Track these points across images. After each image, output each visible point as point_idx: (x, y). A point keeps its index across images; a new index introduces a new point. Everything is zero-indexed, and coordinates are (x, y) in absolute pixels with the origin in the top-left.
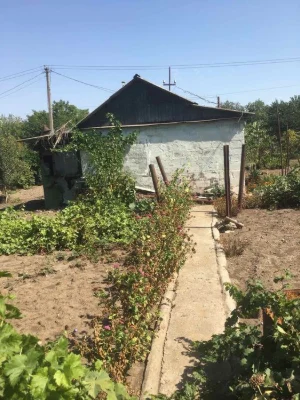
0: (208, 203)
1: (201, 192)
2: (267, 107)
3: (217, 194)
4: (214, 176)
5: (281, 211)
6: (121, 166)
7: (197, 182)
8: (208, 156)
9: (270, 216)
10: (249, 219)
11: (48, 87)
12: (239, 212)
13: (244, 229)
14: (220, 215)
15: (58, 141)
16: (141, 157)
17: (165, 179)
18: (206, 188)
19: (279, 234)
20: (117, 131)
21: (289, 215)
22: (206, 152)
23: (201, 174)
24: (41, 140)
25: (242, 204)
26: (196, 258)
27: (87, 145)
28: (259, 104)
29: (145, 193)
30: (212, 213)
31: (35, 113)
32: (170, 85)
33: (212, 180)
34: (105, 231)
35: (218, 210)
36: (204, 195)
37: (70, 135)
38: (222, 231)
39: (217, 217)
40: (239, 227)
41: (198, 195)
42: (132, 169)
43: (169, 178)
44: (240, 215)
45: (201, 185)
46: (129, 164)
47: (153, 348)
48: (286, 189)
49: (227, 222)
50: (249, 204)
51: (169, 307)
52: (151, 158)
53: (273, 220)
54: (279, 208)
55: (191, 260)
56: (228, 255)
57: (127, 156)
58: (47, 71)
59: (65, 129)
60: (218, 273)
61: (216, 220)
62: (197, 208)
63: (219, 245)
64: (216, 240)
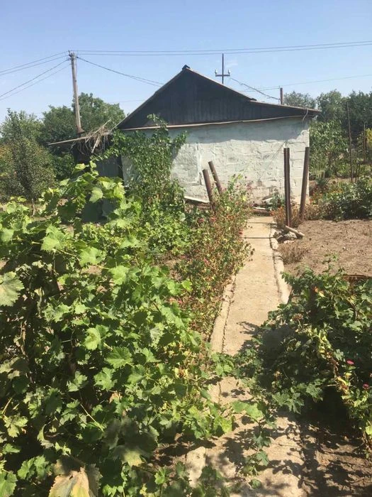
0: (267, 214)
1: (258, 202)
2: (343, 100)
3: (277, 204)
4: (274, 183)
5: (348, 222)
6: (168, 173)
7: (254, 191)
8: (268, 160)
9: (334, 227)
10: (310, 230)
11: (74, 78)
12: (300, 223)
13: (304, 239)
14: (279, 227)
15: (96, 145)
16: (191, 162)
17: (219, 187)
18: (265, 198)
19: (341, 242)
20: (163, 132)
21: (355, 226)
22: (266, 157)
23: (260, 183)
24: (77, 143)
25: (305, 215)
26: (253, 265)
27: (129, 149)
28: (334, 96)
29: (196, 203)
30: (271, 224)
31: (53, 110)
32: (223, 76)
33: (271, 188)
34: (156, 242)
35: (277, 221)
36: (262, 206)
37: (110, 137)
38: (280, 241)
39: (277, 229)
40: (299, 237)
41: (256, 205)
42: (180, 176)
43: (224, 186)
44: (301, 226)
45: (258, 195)
46: (177, 170)
47: (214, 331)
48: (354, 198)
49: (287, 231)
50: (313, 215)
51: (228, 304)
52: (202, 163)
53: (337, 231)
54: (346, 219)
55: (248, 267)
56: (285, 262)
57: (175, 162)
58: (72, 57)
59: (103, 131)
60: (275, 277)
61: (274, 231)
62: (254, 219)
63: (277, 253)
64: (274, 250)
